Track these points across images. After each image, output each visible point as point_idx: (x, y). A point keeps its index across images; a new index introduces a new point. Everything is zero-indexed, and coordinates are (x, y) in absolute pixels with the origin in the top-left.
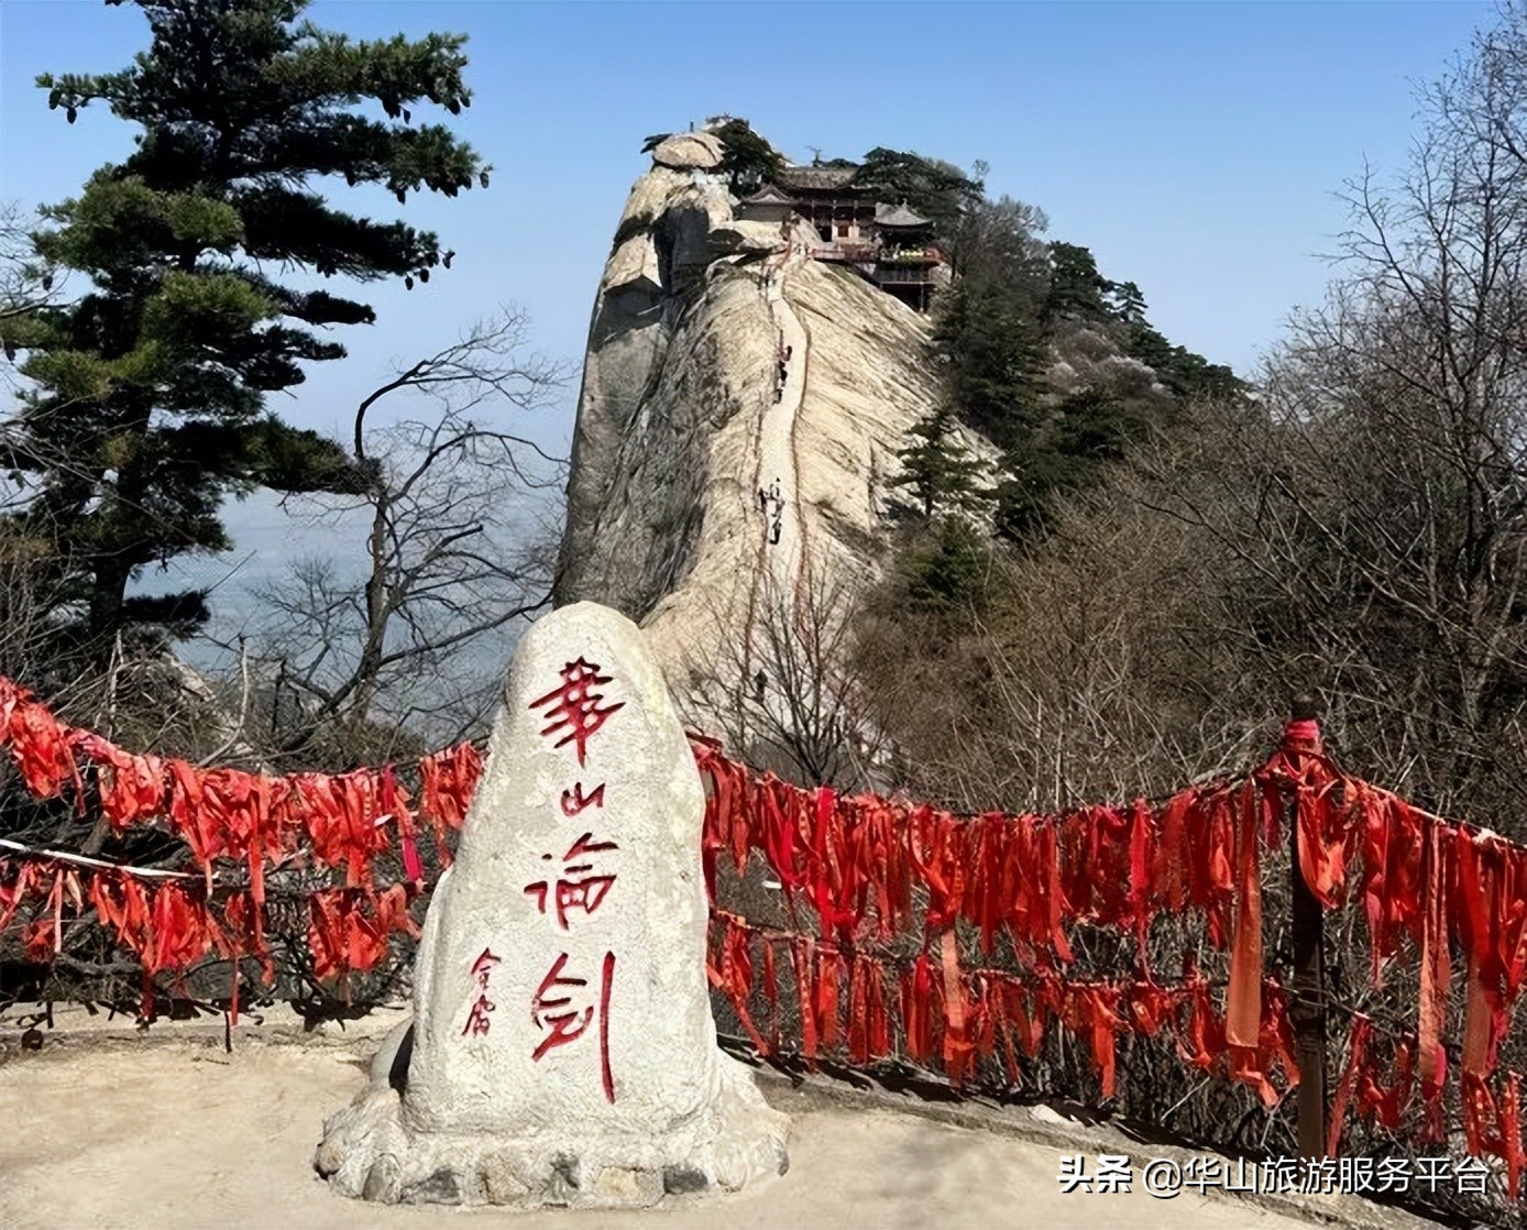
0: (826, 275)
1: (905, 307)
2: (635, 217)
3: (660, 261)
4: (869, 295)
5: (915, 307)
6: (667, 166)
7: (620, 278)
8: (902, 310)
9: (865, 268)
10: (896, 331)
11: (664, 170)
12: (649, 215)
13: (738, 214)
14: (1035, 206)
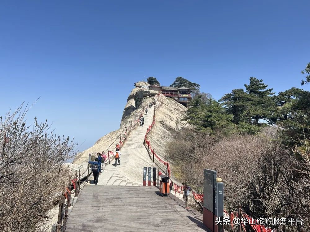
0: (167, 99)
1: (184, 106)
2: (131, 95)
3: (135, 103)
4: (176, 103)
5: (186, 106)
6: (138, 87)
7: (127, 106)
8: (183, 107)
9: (175, 98)
10: (182, 109)
11: (137, 87)
12: (134, 95)
13: (150, 88)
14: (209, 93)
